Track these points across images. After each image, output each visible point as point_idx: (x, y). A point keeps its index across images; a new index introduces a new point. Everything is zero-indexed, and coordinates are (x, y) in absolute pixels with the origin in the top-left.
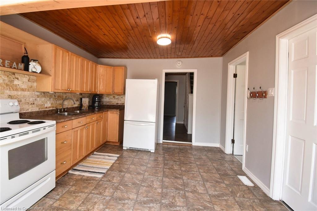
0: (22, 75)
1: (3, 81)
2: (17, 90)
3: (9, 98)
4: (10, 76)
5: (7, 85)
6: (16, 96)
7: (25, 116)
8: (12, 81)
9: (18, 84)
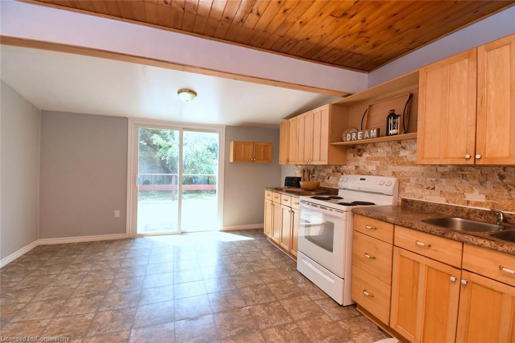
0: (411, 141)
1: (387, 154)
2: (403, 164)
3: (393, 175)
4: (395, 147)
5: (391, 158)
6: (403, 173)
7: (412, 205)
8: (397, 153)
9: (405, 155)
